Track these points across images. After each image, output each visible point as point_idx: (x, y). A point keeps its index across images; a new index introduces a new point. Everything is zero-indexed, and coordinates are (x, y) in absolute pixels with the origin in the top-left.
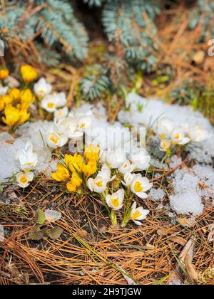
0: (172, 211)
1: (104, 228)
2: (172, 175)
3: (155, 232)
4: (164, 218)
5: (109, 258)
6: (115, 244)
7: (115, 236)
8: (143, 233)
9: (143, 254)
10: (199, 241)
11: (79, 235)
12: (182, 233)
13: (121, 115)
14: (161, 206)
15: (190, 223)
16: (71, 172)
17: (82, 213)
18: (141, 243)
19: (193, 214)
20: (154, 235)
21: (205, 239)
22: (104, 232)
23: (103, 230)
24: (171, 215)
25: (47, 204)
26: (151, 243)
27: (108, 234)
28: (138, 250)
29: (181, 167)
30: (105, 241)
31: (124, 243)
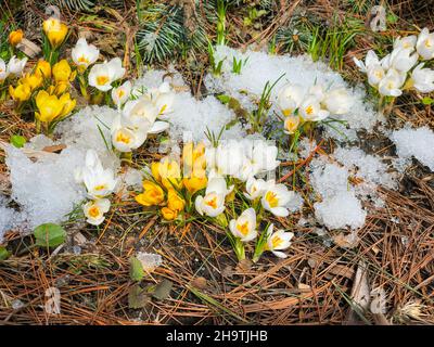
0: (319, 226)
1: (229, 268)
2: (307, 169)
3: (305, 264)
4: (313, 239)
5: (248, 314)
6: (253, 291)
7: (248, 278)
8: (289, 268)
9: (296, 301)
10: (371, 268)
11: (196, 287)
12: (344, 259)
13: (208, 81)
14: (302, 222)
15: (351, 241)
16: (165, 191)
17: (189, 249)
18: (288, 283)
19: (353, 227)
20: (305, 268)
21: (379, 263)
22: (231, 275)
23: (228, 272)
24: (320, 233)
25: (133, 243)
26: (304, 282)
27: (237, 277)
28: (287, 296)
29: (316, 154)
30: (236, 289)
31: (265, 288)
